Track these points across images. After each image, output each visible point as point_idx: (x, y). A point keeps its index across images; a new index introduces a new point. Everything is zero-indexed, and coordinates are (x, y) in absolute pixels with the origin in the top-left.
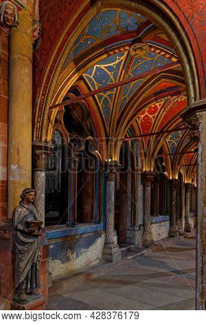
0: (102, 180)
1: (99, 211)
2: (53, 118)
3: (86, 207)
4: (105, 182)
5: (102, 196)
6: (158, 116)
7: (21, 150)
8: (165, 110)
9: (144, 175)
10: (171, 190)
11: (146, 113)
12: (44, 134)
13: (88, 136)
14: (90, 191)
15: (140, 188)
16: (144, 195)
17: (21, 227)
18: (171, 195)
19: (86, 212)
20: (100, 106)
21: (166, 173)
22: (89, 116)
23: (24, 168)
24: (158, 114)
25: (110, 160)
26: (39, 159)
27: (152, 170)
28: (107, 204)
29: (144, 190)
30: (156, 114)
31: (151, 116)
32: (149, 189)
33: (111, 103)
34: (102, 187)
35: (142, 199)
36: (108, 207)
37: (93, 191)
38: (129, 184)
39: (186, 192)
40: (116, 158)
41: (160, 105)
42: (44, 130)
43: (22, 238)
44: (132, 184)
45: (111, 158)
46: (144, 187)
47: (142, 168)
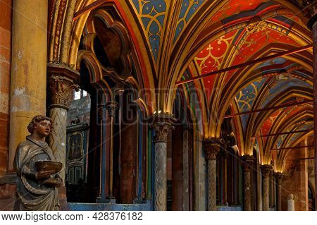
0: (149, 141)
1: (145, 185)
2: (79, 33)
3: (125, 182)
4: (153, 144)
5: (148, 163)
6: (226, 59)
7: (30, 67)
8: (236, 47)
9: (207, 143)
10: (244, 172)
11: (210, 54)
12: (65, 52)
13: (129, 76)
14: (131, 158)
15: (201, 161)
16: (207, 171)
17: (27, 170)
18: (243, 178)
19: (125, 188)
20: (146, 35)
21: (235, 147)
22: (130, 47)
23: (35, 94)
24: (227, 56)
25: (159, 112)
26: (57, 89)
27: (218, 136)
28: (156, 175)
29: (207, 165)
30: (224, 56)
31: (216, 59)
32: (214, 163)
33: (161, 30)
34: (148, 151)
35: (203, 178)
36: (157, 180)
37: (135, 158)
38: (186, 156)
39: (263, 178)
40: (168, 110)
41: (229, 41)
42: (66, 47)
43: (28, 186)
44: (190, 155)
45: (162, 109)
46: (207, 160)
47: (204, 133)
